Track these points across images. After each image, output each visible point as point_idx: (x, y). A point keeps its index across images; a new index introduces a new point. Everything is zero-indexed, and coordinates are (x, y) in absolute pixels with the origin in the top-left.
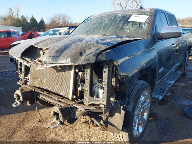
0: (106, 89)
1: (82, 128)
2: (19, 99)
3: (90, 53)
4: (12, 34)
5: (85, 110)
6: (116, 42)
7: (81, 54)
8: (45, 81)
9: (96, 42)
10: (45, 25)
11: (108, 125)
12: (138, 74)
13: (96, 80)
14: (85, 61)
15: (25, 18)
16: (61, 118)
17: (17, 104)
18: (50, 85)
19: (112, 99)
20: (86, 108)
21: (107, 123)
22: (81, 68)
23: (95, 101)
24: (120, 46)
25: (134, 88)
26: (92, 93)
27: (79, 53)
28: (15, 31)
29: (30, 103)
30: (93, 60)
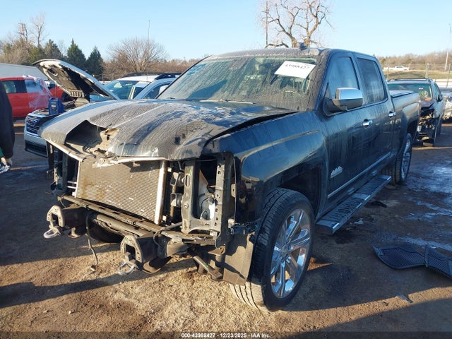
0: (220, 203)
1: (178, 283)
2: (56, 223)
3: (194, 141)
4: (29, 85)
5: (183, 240)
6: (241, 119)
7: (177, 141)
8: (109, 188)
9: (205, 120)
10: (102, 65)
11: (225, 270)
12: (279, 177)
13: (203, 188)
14: (183, 154)
15: (55, 46)
16: (138, 256)
17: (52, 233)
18: (118, 197)
19: (231, 222)
20: (184, 238)
21: (222, 265)
22: (178, 166)
23: (201, 225)
24: (249, 127)
25: (275, 204)
26: (197, 212)
27: (174, 140)
28: (35, 78)
29: (76, 232)
30: (197, 152)
